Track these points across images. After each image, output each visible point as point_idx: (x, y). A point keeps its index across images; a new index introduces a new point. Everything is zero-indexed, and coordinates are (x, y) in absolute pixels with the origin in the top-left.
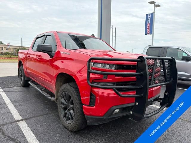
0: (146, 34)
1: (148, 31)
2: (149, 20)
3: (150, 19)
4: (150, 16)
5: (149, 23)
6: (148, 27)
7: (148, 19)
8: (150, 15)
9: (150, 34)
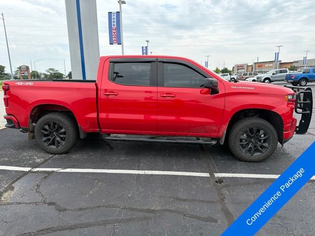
0: (111, 44)
1: (114, 39)
2: (114, 22)
3: (115, 20)
4: (114, 17)
5: (115, 26)
6: (114, 33)
7: (113, 20)
8: (115, 15)
9: (118, 44)
